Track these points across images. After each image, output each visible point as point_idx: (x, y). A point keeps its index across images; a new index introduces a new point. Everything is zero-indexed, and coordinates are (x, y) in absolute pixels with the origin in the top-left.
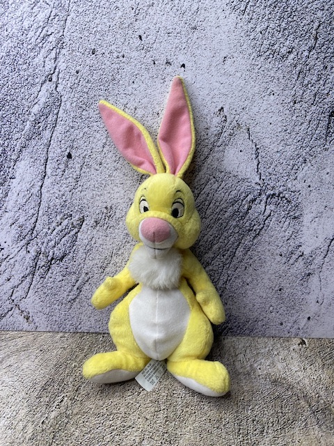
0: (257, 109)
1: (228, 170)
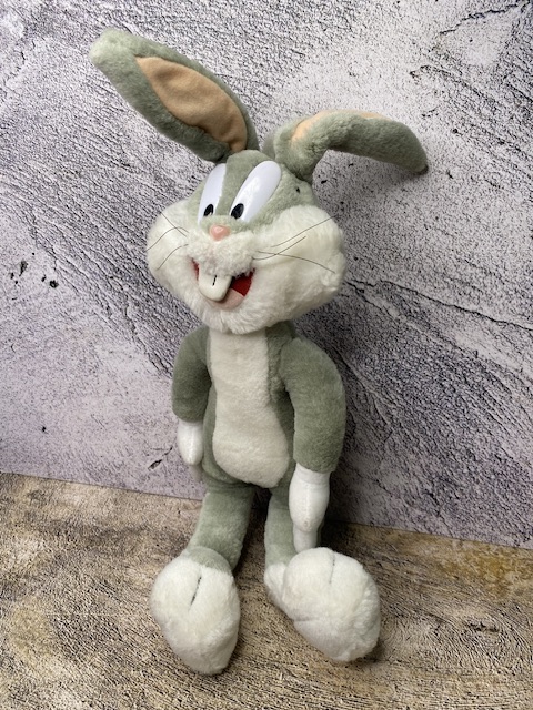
0: (416, 24)
1: (496, 58)
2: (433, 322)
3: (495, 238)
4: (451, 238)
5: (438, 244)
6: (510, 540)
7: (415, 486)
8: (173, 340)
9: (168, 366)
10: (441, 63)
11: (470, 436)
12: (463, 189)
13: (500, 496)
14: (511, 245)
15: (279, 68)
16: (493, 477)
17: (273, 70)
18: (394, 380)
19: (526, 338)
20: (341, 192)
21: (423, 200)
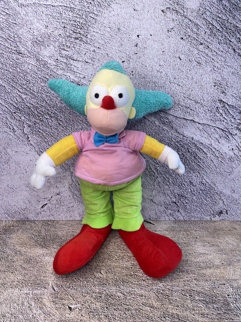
2: (174, 126)
3: (199, 87)
4: (181, 87)
5: (176, 90)
6: (208, 218)
7: (168, 200)
10: (175, 6)
11: (191, 175)
12: (186, 65)
13: (204, 200)
14: (206, 90)
15: (99, 5)
16: (201, 192)
17: (97, 6)
19: (213, 130)
20: (132, 66)
21: (169, 70)
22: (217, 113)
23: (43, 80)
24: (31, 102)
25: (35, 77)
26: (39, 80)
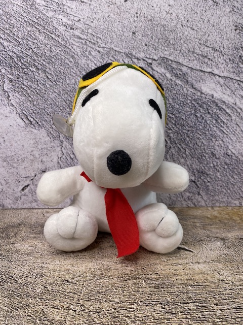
2: (190, 79)
3: (217, 31)
4: (195, 32)
5: (189, 35)
6: (237, 202)
8: (35, 103)
9: (32, 120)
11: (213, 144)
12: (200, 4)
13: (230, 177)
14: (226, 35)
16: (226, 167)
18: (171, 115)
19: (236, 85)
20: (136, 7)
21: (180, 11)
22: (240, 63)
23: (30, 23)
24: (15, 50)
25: (21, 20)
26: (25, 24)
